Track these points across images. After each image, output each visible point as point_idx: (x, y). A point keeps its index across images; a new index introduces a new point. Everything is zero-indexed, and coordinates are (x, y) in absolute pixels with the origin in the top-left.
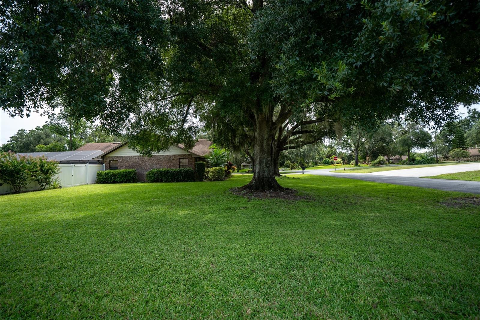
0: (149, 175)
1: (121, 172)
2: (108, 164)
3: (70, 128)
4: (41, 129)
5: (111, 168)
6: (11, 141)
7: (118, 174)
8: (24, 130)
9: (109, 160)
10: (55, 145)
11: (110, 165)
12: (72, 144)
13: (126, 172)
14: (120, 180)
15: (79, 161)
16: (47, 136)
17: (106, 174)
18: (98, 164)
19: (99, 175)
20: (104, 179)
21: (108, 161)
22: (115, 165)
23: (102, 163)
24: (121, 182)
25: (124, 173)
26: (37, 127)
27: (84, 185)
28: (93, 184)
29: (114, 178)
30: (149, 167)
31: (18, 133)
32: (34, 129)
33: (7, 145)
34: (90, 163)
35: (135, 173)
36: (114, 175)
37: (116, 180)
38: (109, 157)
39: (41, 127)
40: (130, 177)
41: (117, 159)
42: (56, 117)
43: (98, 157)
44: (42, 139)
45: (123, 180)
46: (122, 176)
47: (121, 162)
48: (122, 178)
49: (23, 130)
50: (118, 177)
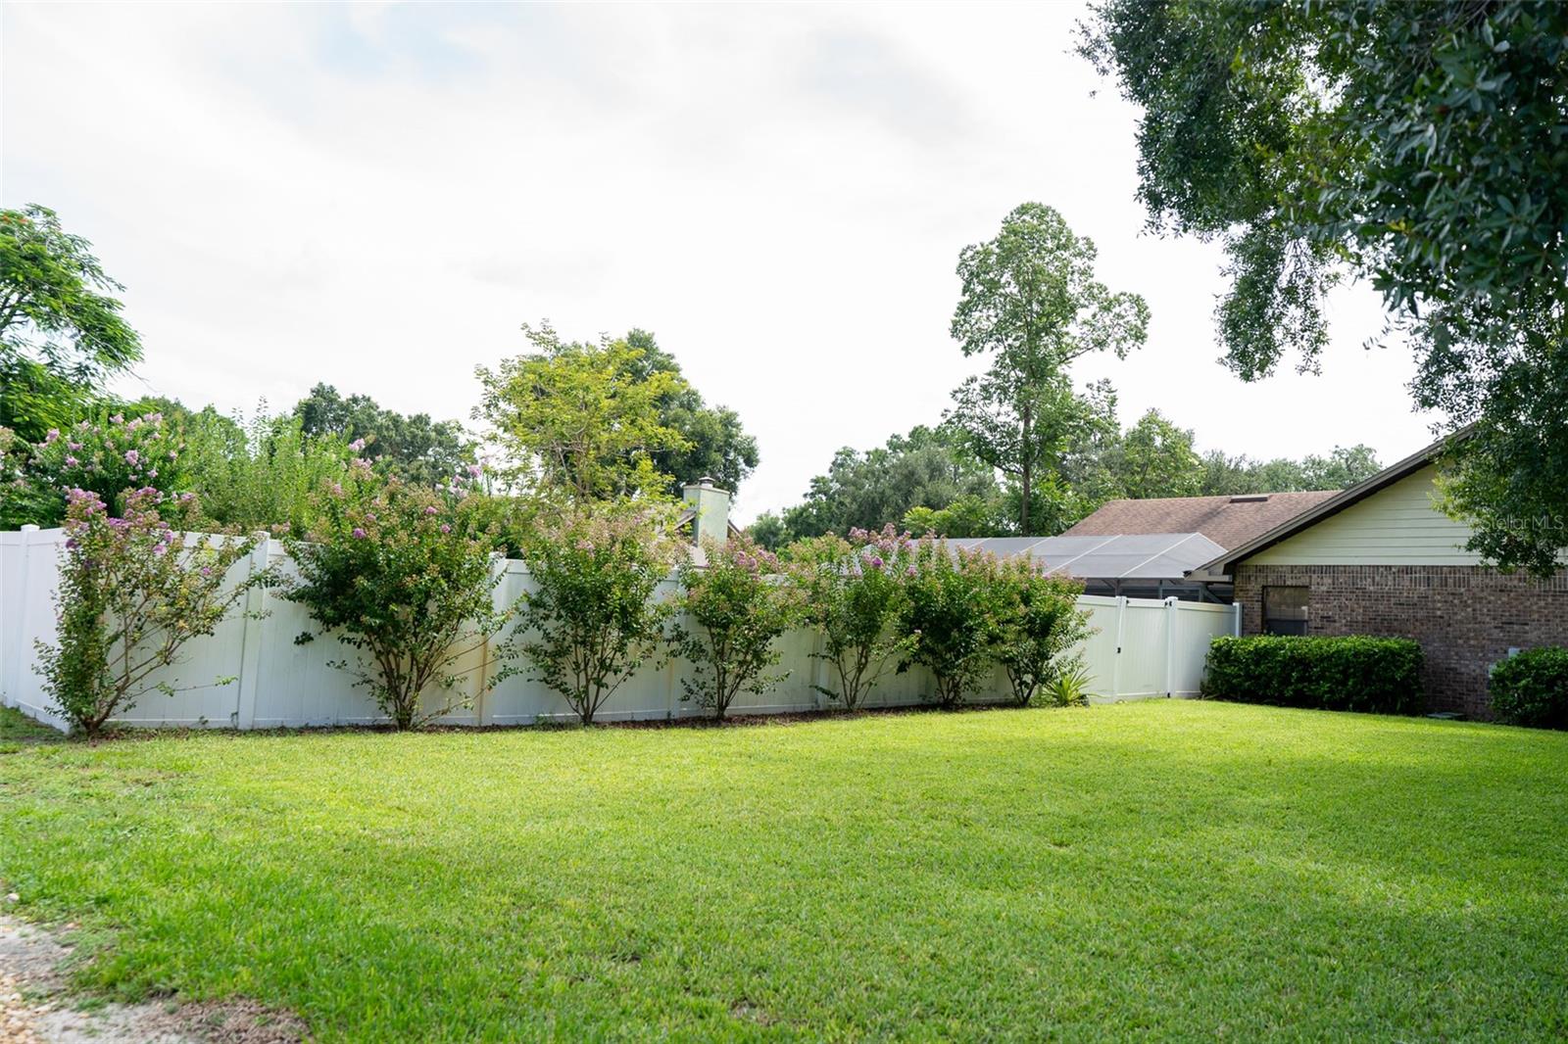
0: (1516, 678)
1: (1339, 652)
2: (1257, 606)
3: (1027, 431)
4: (909, 447)
5: (1269, 626)
6: (813, 495)
7: (1322, 659)
8: (852, 452)
9: (1261, 581)
10: (971, 511)
11: (1264, 607)
12: (1030, 506)
13: (1369, 654)
14: (1331, 691)
15: (1119, 581)
16: (933, 471)
17: (1261, 655)
18: (1206, 600)
19: (1221, 656)
20: (1249, 676)
21: (1255, 587)
22: (1288, 613)
23: (1227, 600)
24: (1337, 705)
25: (1356, 654)
26: (894, 436)
27: (1158, 698)
28: (1190, 697)
29: (1300, 680)
30: (1497, 634)
31: (834, 463)
32: (884, 447)
33: (804, 509)
34: (1185, 596)
35: (1418, 661)
36: (1300, 662)
37: (1308, 688)
38: (1261, 569)
39: (907, 439)
40: (1393, 680)
41: (1304, 581)
42: (978, 388)
43: (1208, 568)
44: (919, 483)
45: (1349, 696)
46: (1344, 672)
47: (1325, 598)
48: (1344, 683)
49: (848, 453)
50: (1321, 677)
